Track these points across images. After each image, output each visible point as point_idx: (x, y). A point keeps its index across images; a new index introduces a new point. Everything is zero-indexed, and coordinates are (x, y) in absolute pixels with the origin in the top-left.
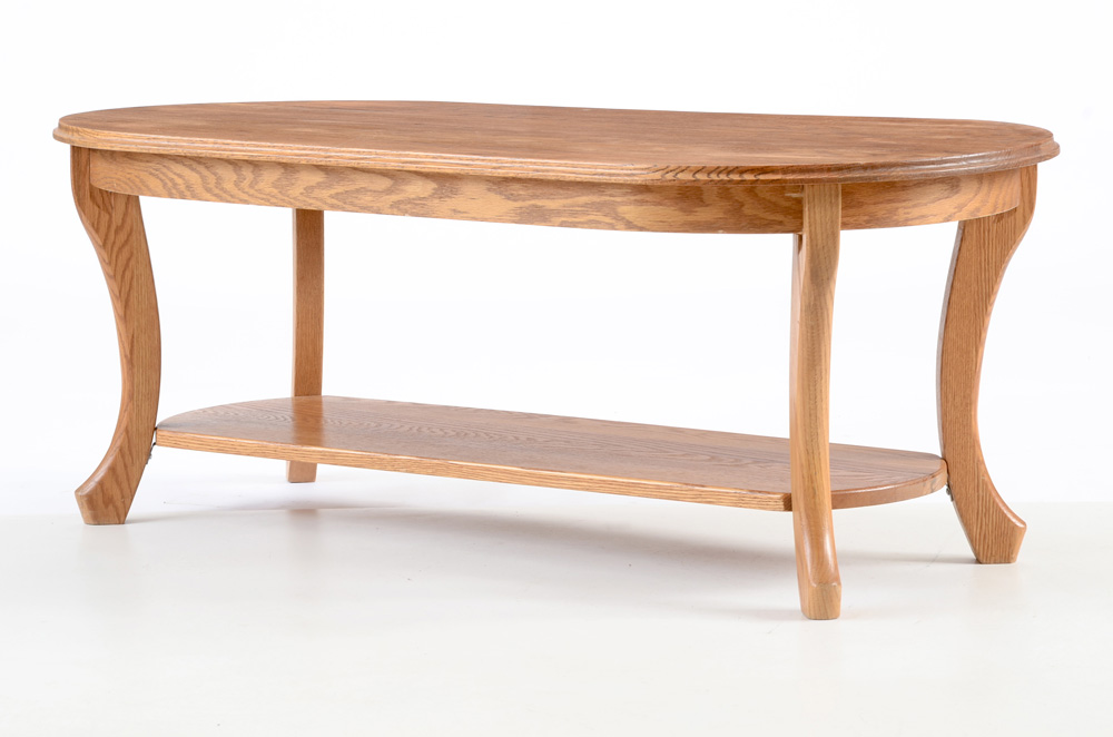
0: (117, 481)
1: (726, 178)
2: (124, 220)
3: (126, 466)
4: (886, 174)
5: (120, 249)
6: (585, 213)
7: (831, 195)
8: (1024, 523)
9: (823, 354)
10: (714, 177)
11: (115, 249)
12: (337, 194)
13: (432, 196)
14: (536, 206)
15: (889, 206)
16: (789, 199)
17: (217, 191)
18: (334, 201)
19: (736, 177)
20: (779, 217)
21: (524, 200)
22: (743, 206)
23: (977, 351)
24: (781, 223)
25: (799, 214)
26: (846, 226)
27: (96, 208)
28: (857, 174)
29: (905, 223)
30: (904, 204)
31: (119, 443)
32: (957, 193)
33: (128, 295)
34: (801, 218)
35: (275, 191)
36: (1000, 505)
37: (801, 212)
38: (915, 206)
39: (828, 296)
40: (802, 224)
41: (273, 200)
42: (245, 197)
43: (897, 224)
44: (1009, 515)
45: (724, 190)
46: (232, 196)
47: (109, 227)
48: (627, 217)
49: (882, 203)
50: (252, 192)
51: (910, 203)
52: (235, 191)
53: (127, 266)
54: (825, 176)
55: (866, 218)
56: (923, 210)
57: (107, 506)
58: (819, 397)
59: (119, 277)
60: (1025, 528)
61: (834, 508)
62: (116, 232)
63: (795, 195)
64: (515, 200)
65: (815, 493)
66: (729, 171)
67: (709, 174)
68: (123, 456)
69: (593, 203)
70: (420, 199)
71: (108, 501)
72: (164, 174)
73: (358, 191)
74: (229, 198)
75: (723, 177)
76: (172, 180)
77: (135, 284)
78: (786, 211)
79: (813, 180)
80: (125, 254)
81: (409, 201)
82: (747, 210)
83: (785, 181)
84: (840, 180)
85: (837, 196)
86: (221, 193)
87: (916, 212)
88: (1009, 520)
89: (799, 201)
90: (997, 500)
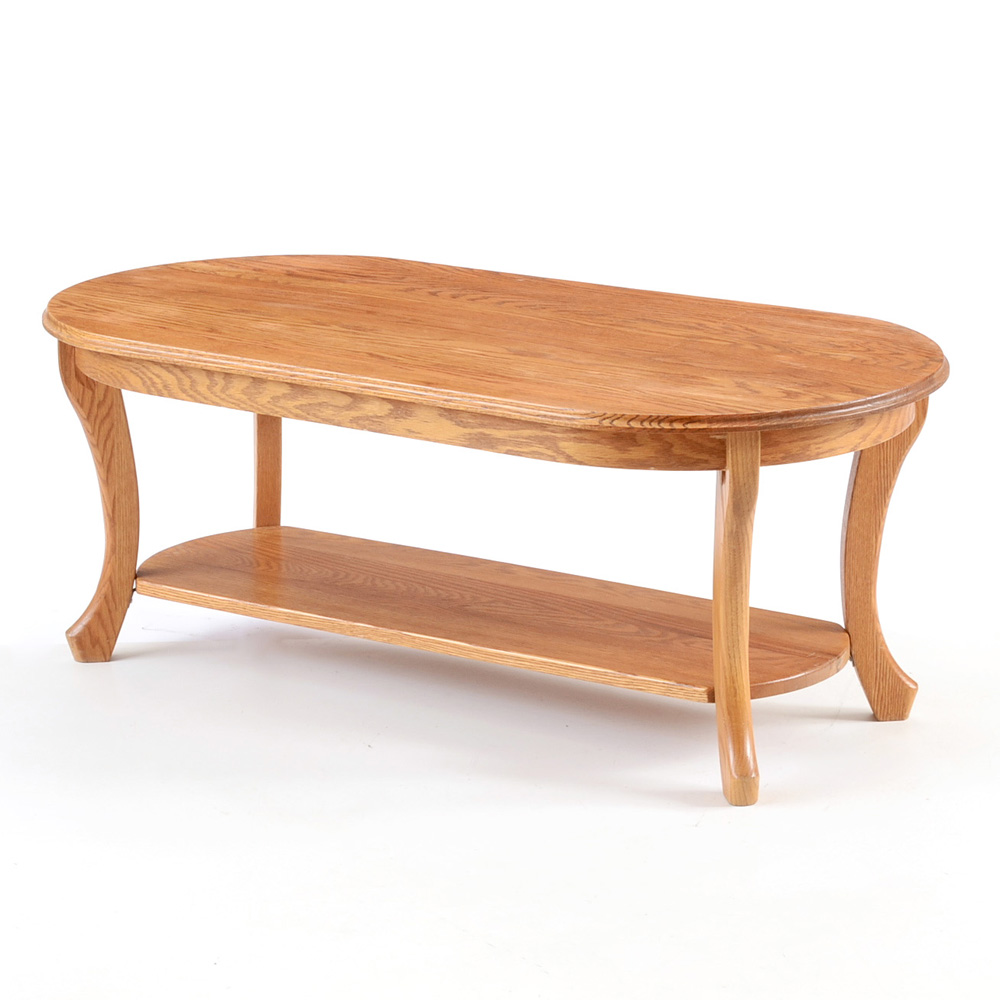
0: (102, 624)
1: (658, 427)
2: (105, 396)
3: (110, 611)
4: (800, 421)
5: (102, 422)
6: (528, 444)
7: (751, 440)
8: (916, 684)
9: (744, 572)
10: (646, 425)
11: (98, 422)
12: (301, 405)
13: (389, 415)
14: (484, 434)
15: (802, 443)
16: (713, 440)
17: (191, 393)
18: (299, 412)
19: (666, 426)
20: (705, 457)
21: (472, 428)
22: (672, 446)
23: (876, 538)
24: (706, 461)
25: (722, 454)
26: (764, 463)
27: (81, 386)
28: (775, 422)
29: (817, 456)
30: (816, 441)
31: (104, 590)
32: (862, 425)
33: (110, 462)
34: (725, 457)
35: (244, 398)
36: (896, 670)
37: (724, 452)
38: (825, 441)
39: (748, 525)
40: (725, 462)
41: (243, 405)
42: (217, 400)
43: (809, 458)
44: (904, 679)
45: (656, 435)
46: (205, 398)
47: (92, 402)
48: (567, 451)
49: (796, 441)
50: (223, 396)
51: (821, 439)
52: (208, 394)
53: (109, 434)
54: (746, 425)
55: (782, 455)
56: (833, 444)
57: (94, 647)
58: (739, 609)
59: (101, 446)
60: (917, 689)
61: (752, 698)
62: (99, 406)
63: (718, 437)
64: (465, 427)
65: (736, 693)
66: (660, 420)
67: (642, 422)
68: (107, 602)
69: (537, 437)
70: (377, 417)
71: (95, 642)
72: (143, 373)
73: (320, 404)
74: (203, 400)
75: (655, 425)
76: (150, 379)
77: (115, 451)
78: (711, 451)
79: (735, 429)
80: (106, 426)
81: (368, 418)
82: (677, 450)
83: (711, 430)
84: (760, 428)
85: (757, 440)
86: (195, 394)
87: (826, 446)
88: (903, 683)
89: (723, 443)
90: (893, 666)
